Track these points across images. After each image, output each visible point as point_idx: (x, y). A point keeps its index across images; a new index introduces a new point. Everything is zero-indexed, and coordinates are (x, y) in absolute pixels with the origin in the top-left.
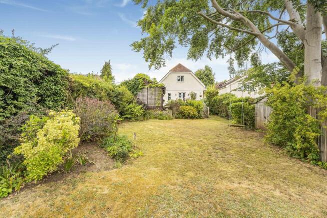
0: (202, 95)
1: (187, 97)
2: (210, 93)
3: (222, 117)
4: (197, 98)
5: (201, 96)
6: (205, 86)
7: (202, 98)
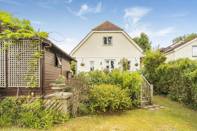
0: (139, 63)
1: (116, 66)
2: (151, 60)
3: (175, 100)
4: (131, 68)
5: (137, 65)
6: (142, 51)
7: (138, 67)
